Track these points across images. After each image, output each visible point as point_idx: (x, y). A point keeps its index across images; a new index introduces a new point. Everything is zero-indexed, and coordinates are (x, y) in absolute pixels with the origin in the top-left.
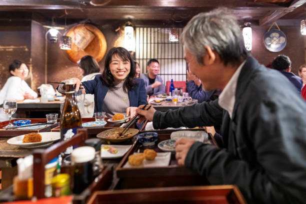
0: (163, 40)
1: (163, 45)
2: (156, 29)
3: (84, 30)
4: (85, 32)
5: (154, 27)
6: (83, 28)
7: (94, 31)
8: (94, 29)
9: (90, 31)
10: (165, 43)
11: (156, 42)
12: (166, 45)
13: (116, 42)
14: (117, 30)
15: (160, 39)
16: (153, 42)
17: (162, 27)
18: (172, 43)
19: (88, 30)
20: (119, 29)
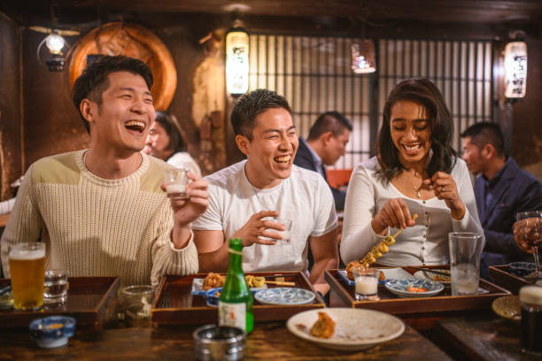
0: (314, 67)
1: (315, 79)
2: (298, 40)
3: (123, 39)
4: (125, 44)
5: (294, 35)
6: (121, 32)
7: (147, 41)
8: (146, 36)
9: (137, 41)
10: (319, 76)
11: (298, 71)
12: (323, 80)
13: (199, 70)
14: (203, 41)
15: (307, 66)
16: (290, 70)
17: (311, 35)
18: (361, 76)
19: (132, 38)
20: (209, 37)
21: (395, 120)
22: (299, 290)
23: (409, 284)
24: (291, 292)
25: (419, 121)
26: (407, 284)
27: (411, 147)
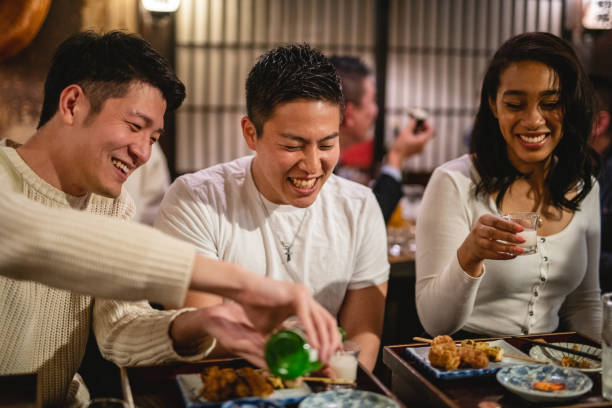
21: (506, 94)
22: (365, 394)
23: (530, 372)
24: (352, 397)
25: (549, 93)
26: (526, 373)
27: (533, 136)
